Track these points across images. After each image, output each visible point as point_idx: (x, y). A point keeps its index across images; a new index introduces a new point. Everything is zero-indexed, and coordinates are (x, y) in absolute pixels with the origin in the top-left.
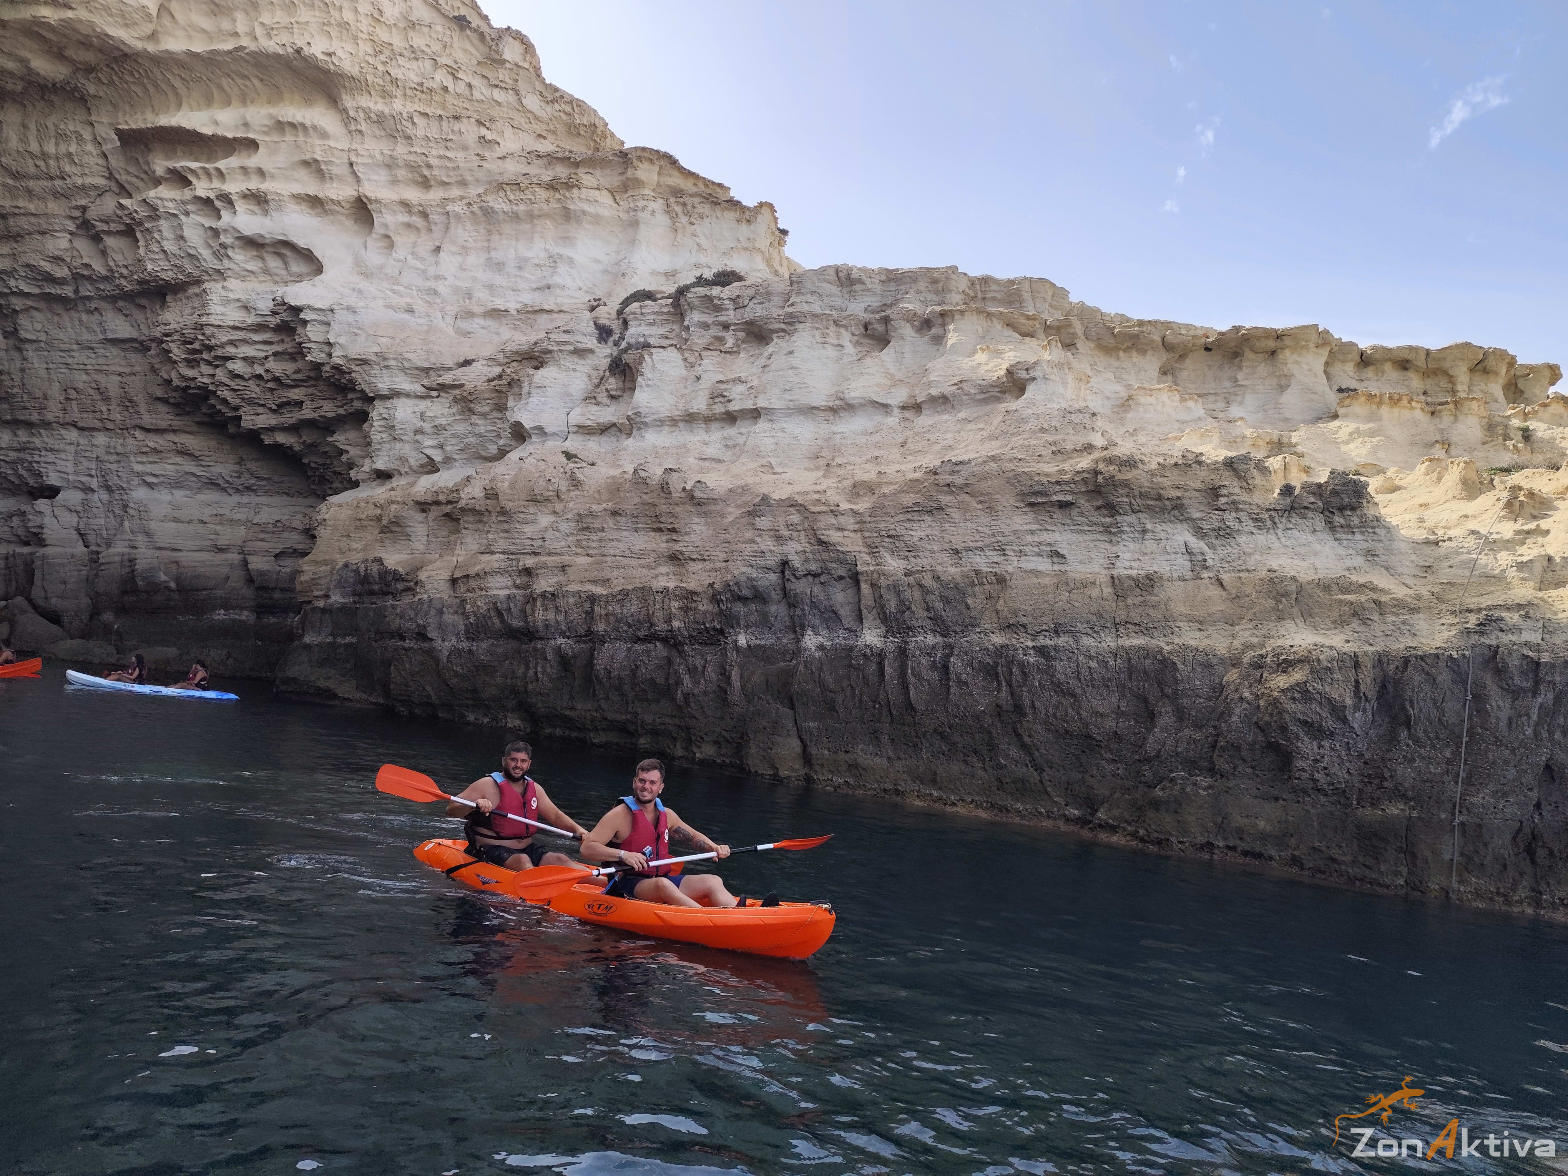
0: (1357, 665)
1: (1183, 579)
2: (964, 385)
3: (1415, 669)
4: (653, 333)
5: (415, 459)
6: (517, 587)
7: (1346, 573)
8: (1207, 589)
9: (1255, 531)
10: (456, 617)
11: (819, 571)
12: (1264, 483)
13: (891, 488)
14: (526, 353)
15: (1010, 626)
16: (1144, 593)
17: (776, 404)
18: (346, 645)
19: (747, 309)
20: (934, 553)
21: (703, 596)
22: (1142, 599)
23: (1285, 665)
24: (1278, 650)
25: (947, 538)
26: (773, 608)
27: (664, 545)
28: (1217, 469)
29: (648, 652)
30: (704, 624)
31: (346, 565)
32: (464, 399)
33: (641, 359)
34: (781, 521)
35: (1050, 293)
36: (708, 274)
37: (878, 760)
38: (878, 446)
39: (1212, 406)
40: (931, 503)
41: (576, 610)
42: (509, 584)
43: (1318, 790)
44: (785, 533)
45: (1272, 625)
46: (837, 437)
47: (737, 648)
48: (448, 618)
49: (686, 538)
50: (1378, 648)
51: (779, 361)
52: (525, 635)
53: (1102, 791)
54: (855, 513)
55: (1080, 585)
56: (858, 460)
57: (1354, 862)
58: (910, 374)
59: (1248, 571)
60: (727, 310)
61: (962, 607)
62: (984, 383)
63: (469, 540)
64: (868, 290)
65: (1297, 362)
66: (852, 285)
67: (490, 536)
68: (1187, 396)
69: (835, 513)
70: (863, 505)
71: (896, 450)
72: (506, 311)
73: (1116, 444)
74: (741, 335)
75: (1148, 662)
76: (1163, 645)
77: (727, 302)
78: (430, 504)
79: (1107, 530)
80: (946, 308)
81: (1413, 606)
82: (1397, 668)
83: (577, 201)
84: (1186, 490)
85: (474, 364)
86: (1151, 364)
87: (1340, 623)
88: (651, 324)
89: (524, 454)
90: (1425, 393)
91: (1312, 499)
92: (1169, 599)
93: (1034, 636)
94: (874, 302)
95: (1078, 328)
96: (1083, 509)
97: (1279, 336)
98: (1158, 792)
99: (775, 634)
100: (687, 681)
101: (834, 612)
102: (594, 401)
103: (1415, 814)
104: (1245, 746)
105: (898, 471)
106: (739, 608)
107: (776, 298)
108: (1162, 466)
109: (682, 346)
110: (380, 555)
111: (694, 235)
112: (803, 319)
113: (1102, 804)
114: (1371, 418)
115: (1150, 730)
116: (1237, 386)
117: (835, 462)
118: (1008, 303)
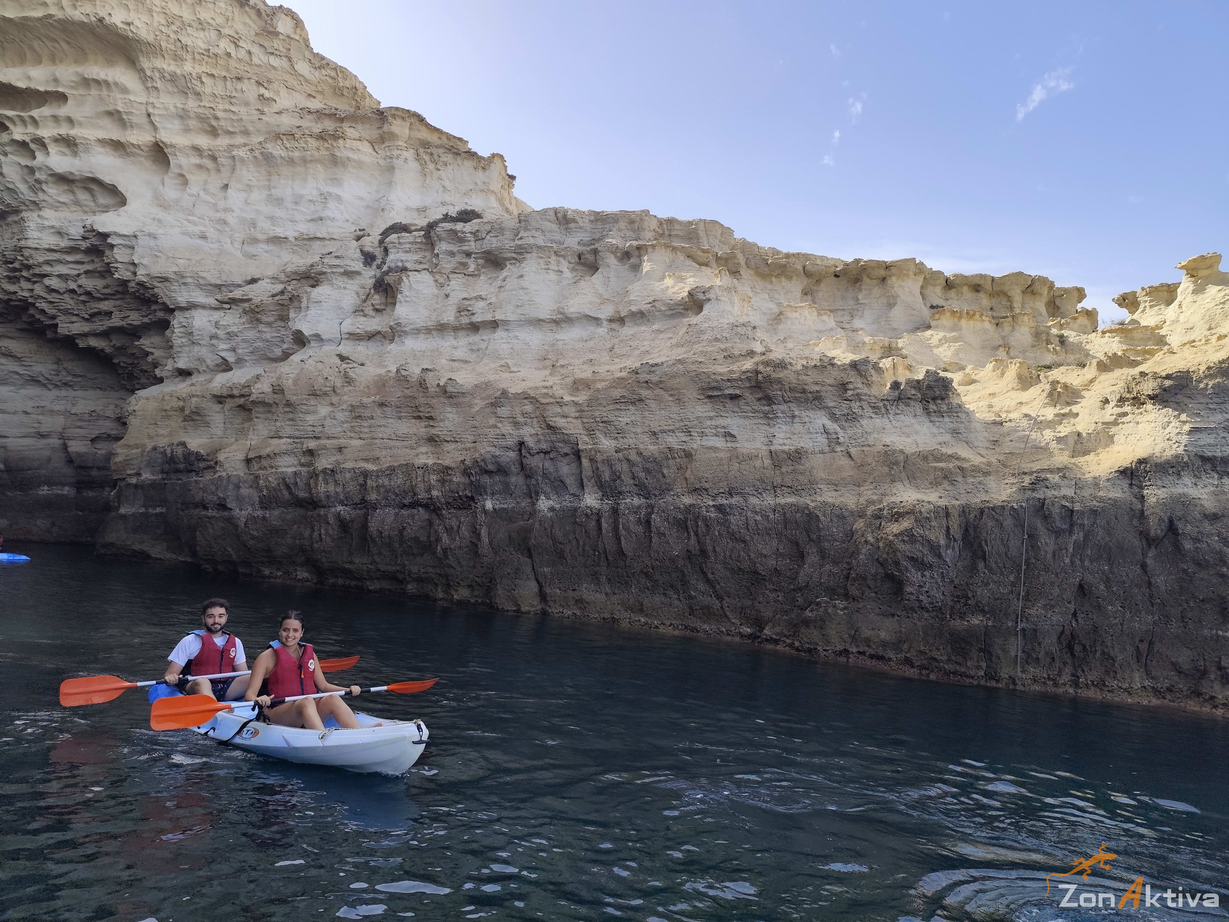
0: (948, 515)
1: (822, 452)
2: (656, 304)
3: (988, 517)
4: (409, 259)
5: (211, 360)
6: (302, 465)
7: (939, 447)
8: (840, 459)
9: (873, 416)
10: (251, 491)
11: (549, 449)
12: (879, 379)
13: (603, 384)
14: (304, 273)
15: (696, 490)
16: (794, 463)
17: (511, 317)
18: (157, 515)
19: (485, 241)
20: (637, 434)
21: (456, 470)
22: (792, 468)
23: (897, 516)
24: (892, 505)
25: (647, 422)
26: (513, 479)
27: (423, 430)
28: (845, 369)
29: (413, 516)
30: (458, 493)
31: (155, 448)
32: (252, 311)
33: (400, 280)
34: (518, 410)
35: (720, 232)
36: (453, 212)
37: (598, 595)
38: (591, 351)
39: (840, 319)
40: (634, 396)
41: (352, 483)
42: (296, 463)
43: (922, 608)
44: (522, 420)
45: (887, 486)
46: (560, 343)
47: (485, 512)
48: (245, 491)
49: (441, 424)
50: (962, 502)
51: (512, 283)
52: (310, 504)
53: (767, 613)
54: (576, 404)
55: (747, 458)
56: (577, 362)
57: (949, 660)
58: (615, 294)
59: (869, 446)
60: (469, 241)
61: (660, 476)
62: (672, 302)
63: (260, 427)
64: (581, 228)
65: (900, 286)
66: (567, 224)
67: (278, 424)
68: (822, 312)
69: (560, 403)
70: (582, 398)
71: (605, 354)
72: (285, 238)
73: (771, 351)
74: (481, 261)
75: (798, 515)
76: (809, 502)
77: (468, 235)
78: (226, 397)
79: (766, 416)
80: (641, 243)
81: (985, 471)
82: (976, 516)
83: (343, 149)
84: (823, 386)
85: (260, 282)
86: (796, 286)
87: (935, 484)
88: (407, 252)
89: (305, 357)
90: (990, 309)
91: (913, 392)
92: (813, 468)
93: (714, 498)
94: (586, 237)
95: (741, 259)
96: (748, 400)
97: (887, 267)
98: (808, 613)
99: (515, 499)
100: (445, 538)
101: (562, 481)
102: (362, 313)
103: (990, 623)
104: (870, 577)
105: (608, 371)
106: (486, 480)
107: (508, 233)
108: (805, 367)
109: (433, 269)
110: (184, 440)
111: (440, 179)
112: (530, 250)
113: (767, 623)
114: (954, 328)
115: (801, 567)
116: (858, 304)
117: (559, 363)
118: (688, 240)
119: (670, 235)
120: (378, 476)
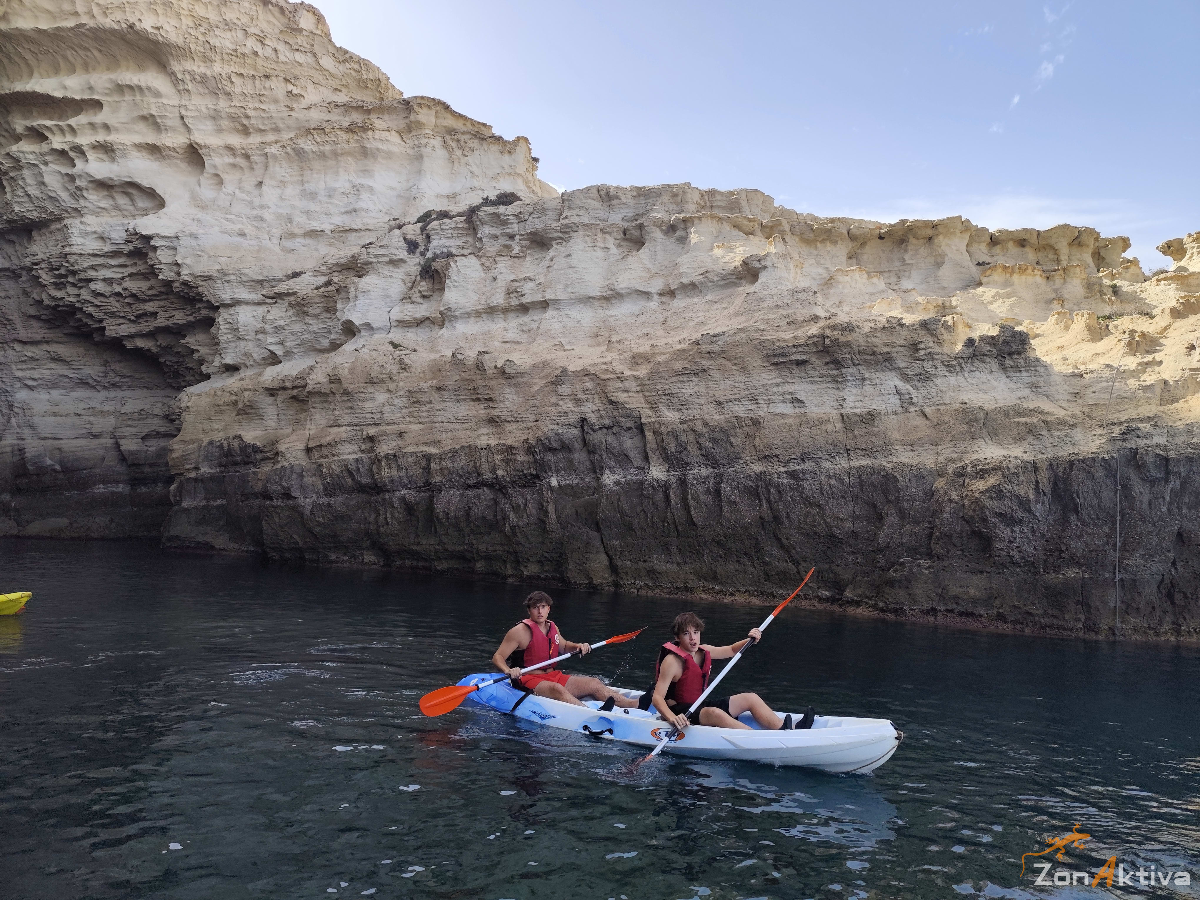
0: (1036, 469)
1: (895, 413)
2: (708, 275)
3: (1079, 469)
4: (452, 244)
5: (258, 354)
6: (363, 452)
7: (1018, 402)
8: (914, 419)
9: (947, 374)
10: (314, 479)
11: (611, 424)
12: (950, 337)
13: (663, 357)
14: (345, 264)
15: (766, 457)
16: (867, 426)
17: (561, 296)
18: (218, 507)
19: (528, 223)
20: (702, 405)
21: (520, 449)
22: (866, 430)
23: (982, 473)
24: (976, 462)
25: (712, 393)
26: (577, 455)
27: (483, 411)
28: (915, 329)
29: (478, 497)
30: (523, 471)
31: (211, 443)
32: (298, 304)
33: (448, 266)
34: (578, 387)
35: (761, 201)
36: (492, 196)
37: (670, 566)
38: (644, 325)
39: (889, 281)
40: (696, 367)
41: (414, 467)
42: (356, 449)
43: (1014, 563)
44: (582, 396)
45: (967, 444)
46: (612, 319)
47: (551, 488)
48: (308, 480)
49: (501, 405)
50: (1049, 456)
51: (560, 262)
52: (373, 489)
53: (847, 576)
54: (636, 378)
55: (818, 423)
57: (1045, 614)
58: (663, 268)
59: (945, 404)
60: (512, 223)
61: (728, 445)
62: (724, 272)
63: (317, 416)
64: (624, 204)
65: (948, 245)
66: (610, 200)
67: (337, 413)
68: (872, 274)
69: (621, 378)
70: (642, 372)
71: (658, 327)
72: (322, 231)
73: (836, 315)
74: (526, 243)
75: (875, 477)
76: (885, 463)
77: (511, 217)
78: (277, 390)
79: (834, 380)
80: (685, 215)
81: (1072, 423)
82: (1065, 469)
83: (373, 140)
84: (893, 347)
85: (303, 275)
86: (841, 250)
87: (1019, 439)
88: (449, 238)
89: (357, 346)
90: (1038, 263)
91: (989, 348)
92: (887, 429)
93: (786, 464)
94: (629, 213)
95: (786, 227)
96: (816, 365)
97: (934, 226)
98: (891, 574)
99: (579, 475)
100: (513, 517)
101: (625, 455)
102: (409, 301)
103: (1087, 576)
104: (955, 535)
105: (666, 344)
106: (550, 457)
107: (550, 213)
108: (874, 329)
109: (477, 253)
110: (239, 433)
111: (467, 164)
112: (576, 229)
113: (847, 585)
114: (1007, 284)
115: (880, 528)
116: (905, 265)
117: (614, 339)
118: (731, 209)
119: (712, 207)
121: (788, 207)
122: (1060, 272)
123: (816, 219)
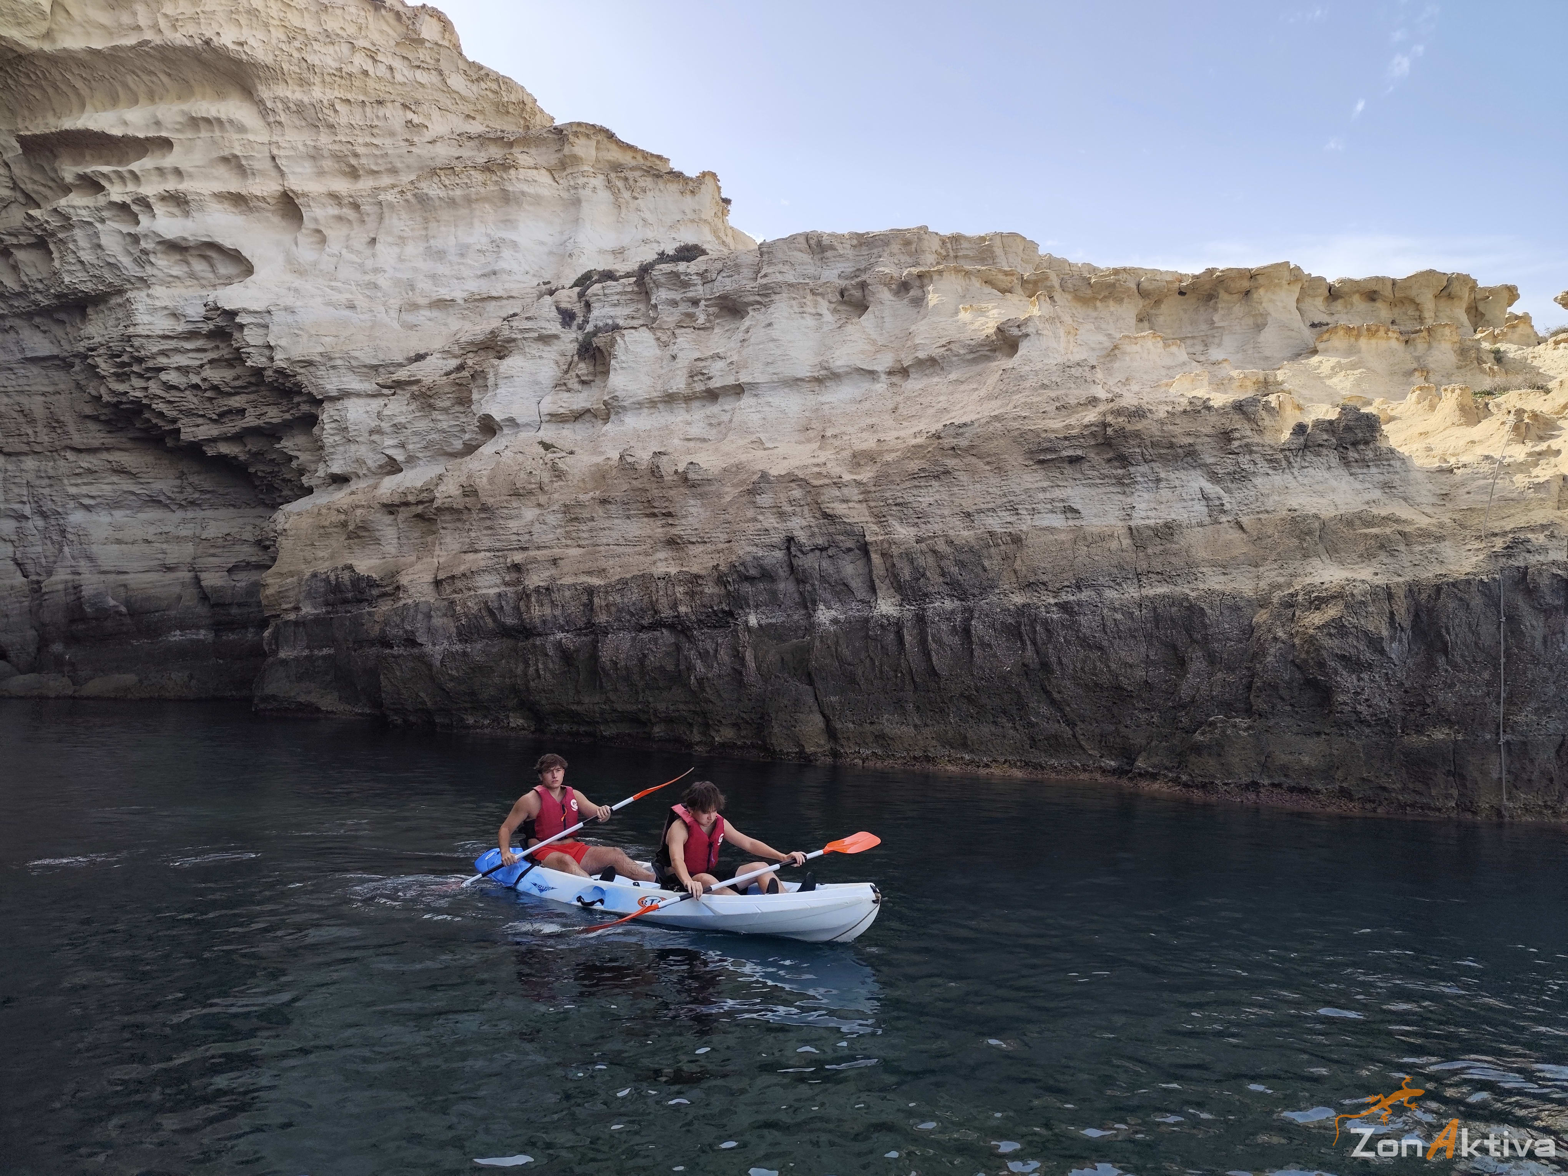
0: (1390, 596)
1: (1201, 525)
2: (952, 346)
3: (1448, 596)
4: (619, 314)
5: (373, 460)
6: (506, 584)
7: (1366, 507)
8: (1227, 533)
9: (1270, 472)
10: (445, 620)
11: (826, 544)
12: (1273, 423)
13: (894, 455)
14: (482, 342)
15: (1029, 585)
16: (1163, 542)
17: (760, 378)
18: (325, 658)
19: (716, 283)
20: (945, 517)
21: (708, 578)
22: (1162, 548)
23: (1318, 602)
24: (1309, 588)
25: (957, 501)
26: (782, 586)
27: (660, 530)
28: (1227, 413)
29: (656, 640)
30: (712, 607)
31: (314, 575)
32: (423, 395)
33: (613, 342)
34: (783, 497)
35: (1021, 248)
36: (670, 250)
37: (904, 728)
38: (868, 414)
39: (1192, 350)
40: (937, 468)
41: (573, 603)
42: (498, 582)
43: (1361, 722)
44: (788, 509)
45: (1297, 564)
46: (826, 407)
47: (748, 629)
48: (438, 621)
49: (683, 521)
50: (1408, 579)
51: (758, 334)
52: (520, 632)
53: (1138, 739)
54: (858, 483)
55: (1098, 539)
57: (1404, 789)
58: (893, 339)
59: (1267, 512)
60: (695, 285)
61: (979, 570)
62: (973, 343)
63: (448, 540)
64: (841, 256)
65: (1271, 301)
66: (823, 252)
67: (473, 534)
68: (1170, 342)
69: (838, 484)
70: (866, 475)
71: (887, 417)
72: (452, 300)
73: (1121, 396)
74: (713, 310)
75: (1174, 609)
76: (1187, 591)
77: (694, 277)
78: (398, 506)
79: (1120, 482)
80: (922, 269)
81: (1438, 535)
82: (1429, 596)
83: (515, 182)
84: (1198, 437)
85: (429, 358)
86: (1129, 311)
87: (1367, 556)
88: (615, 305)
89: (498, 448)
90: (1393, 322)
91: (1325, 437)
92: (1190, 546)
93: (1056, 593)
94: (848, 267)
95: (1055, 281)
96: (1095, 463)
97: (1252, 276)
98: (1198, 737)
99: (785, 611)
100: (700, 666)
101: (845, 585)
102: (564, 388)
103: (1460, 737)
104: (1283, 685)
105: (897, 438)
106: (747, 588)
107: (745, 270)
108: (1171, 414)
109: (651, 325)
110: (349, 562)
111: (638, 210)
112: (779, 290)
113: (1139, 753)
114: (1351, 351)
115: (1182, 676)
116: (1214, 328)
117: (828, 433)
118: (982, 260)
120: (607, 592)
121: (1057, 255)
122: (1422, 334)
123: (1095, 270)
